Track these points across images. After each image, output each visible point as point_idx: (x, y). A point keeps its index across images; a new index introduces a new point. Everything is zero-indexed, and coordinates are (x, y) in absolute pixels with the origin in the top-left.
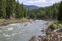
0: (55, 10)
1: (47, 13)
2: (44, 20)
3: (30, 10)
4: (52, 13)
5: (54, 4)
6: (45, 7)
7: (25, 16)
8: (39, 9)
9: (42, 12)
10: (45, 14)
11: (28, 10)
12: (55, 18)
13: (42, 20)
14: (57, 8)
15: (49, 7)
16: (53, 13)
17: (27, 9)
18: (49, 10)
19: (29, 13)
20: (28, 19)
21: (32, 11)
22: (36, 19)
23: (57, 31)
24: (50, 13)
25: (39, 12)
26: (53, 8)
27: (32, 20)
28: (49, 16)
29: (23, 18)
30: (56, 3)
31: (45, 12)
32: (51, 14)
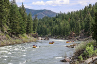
0: (88, 19)
1: (72, 26)
2: (65, 39)
3: (38, 19)
4: (82, 25)
5: (86, 7)
6: (69, 14)
7: (28, 32)
8: (57, 17)
9: (61, 24)
10: (68, 26)
11: (35, 20)
12: (89, 35)
13: (62, 39)
14: (92, 16)
15: (77, 12)
16: (84, 24)
17: (33, 18)
18: (75, 19)
19: (37, 25)
20: (35, 36)
21: (43, 20)
22: (51, 37)
23: (94, 61)
24: (77, 25)
25: (56, 22)
26: (84, 16)
27: (43, 39)
28: (77, 31)
29: (25, 35)
30: (90, 5)
31: (68, 23)
32: (80, 27)
